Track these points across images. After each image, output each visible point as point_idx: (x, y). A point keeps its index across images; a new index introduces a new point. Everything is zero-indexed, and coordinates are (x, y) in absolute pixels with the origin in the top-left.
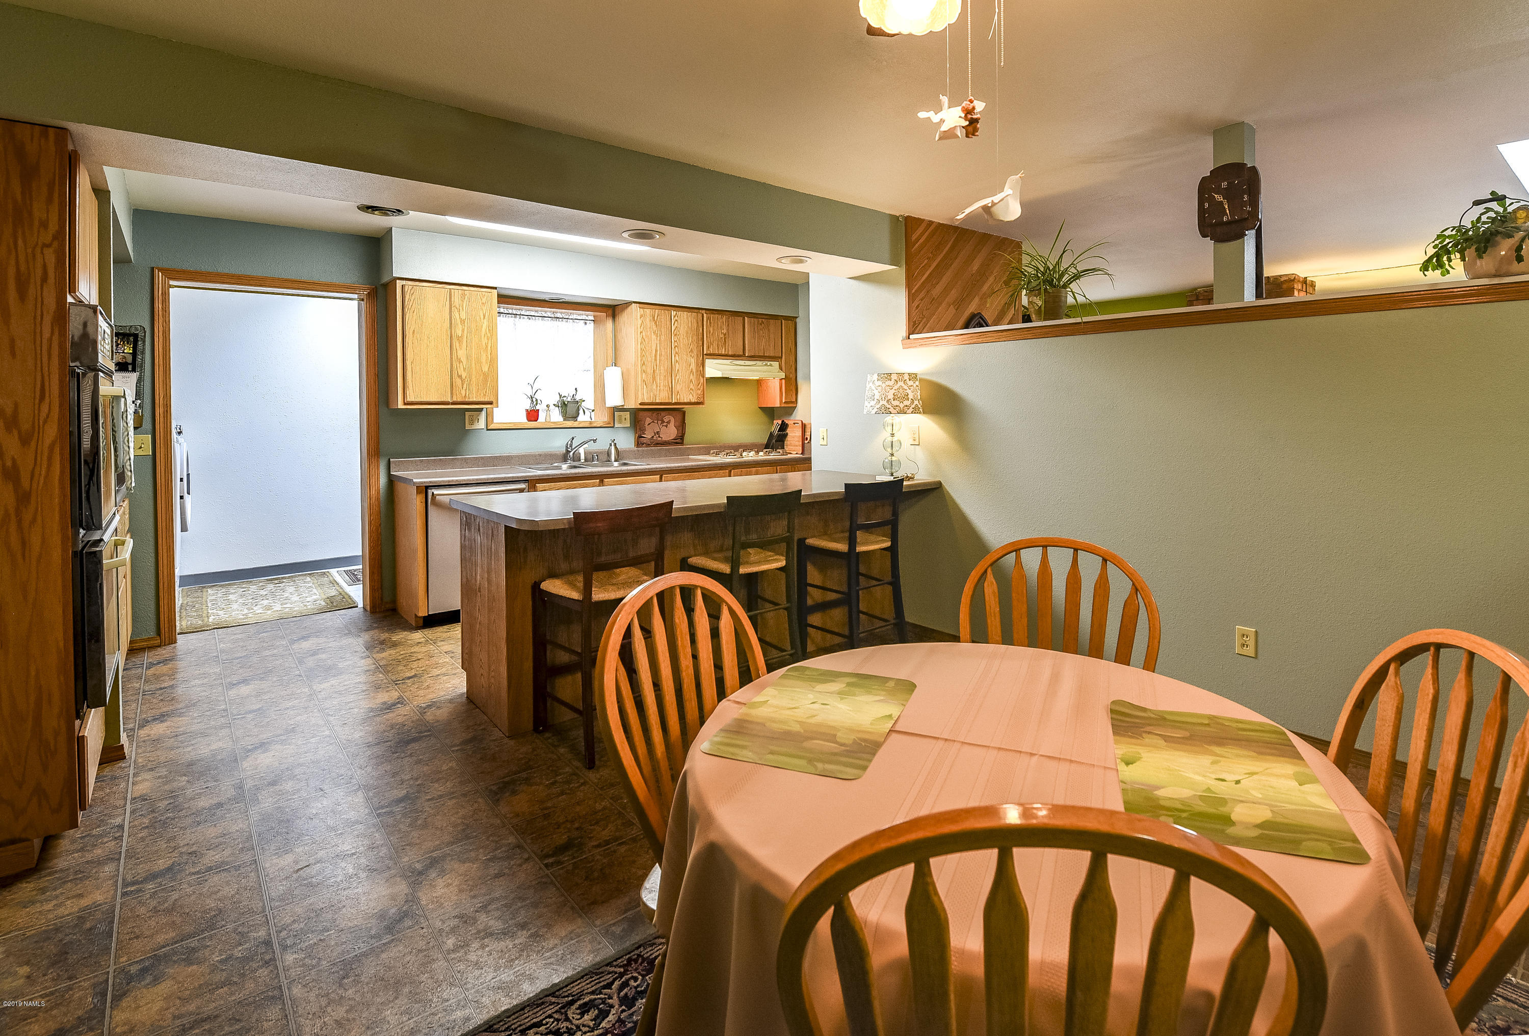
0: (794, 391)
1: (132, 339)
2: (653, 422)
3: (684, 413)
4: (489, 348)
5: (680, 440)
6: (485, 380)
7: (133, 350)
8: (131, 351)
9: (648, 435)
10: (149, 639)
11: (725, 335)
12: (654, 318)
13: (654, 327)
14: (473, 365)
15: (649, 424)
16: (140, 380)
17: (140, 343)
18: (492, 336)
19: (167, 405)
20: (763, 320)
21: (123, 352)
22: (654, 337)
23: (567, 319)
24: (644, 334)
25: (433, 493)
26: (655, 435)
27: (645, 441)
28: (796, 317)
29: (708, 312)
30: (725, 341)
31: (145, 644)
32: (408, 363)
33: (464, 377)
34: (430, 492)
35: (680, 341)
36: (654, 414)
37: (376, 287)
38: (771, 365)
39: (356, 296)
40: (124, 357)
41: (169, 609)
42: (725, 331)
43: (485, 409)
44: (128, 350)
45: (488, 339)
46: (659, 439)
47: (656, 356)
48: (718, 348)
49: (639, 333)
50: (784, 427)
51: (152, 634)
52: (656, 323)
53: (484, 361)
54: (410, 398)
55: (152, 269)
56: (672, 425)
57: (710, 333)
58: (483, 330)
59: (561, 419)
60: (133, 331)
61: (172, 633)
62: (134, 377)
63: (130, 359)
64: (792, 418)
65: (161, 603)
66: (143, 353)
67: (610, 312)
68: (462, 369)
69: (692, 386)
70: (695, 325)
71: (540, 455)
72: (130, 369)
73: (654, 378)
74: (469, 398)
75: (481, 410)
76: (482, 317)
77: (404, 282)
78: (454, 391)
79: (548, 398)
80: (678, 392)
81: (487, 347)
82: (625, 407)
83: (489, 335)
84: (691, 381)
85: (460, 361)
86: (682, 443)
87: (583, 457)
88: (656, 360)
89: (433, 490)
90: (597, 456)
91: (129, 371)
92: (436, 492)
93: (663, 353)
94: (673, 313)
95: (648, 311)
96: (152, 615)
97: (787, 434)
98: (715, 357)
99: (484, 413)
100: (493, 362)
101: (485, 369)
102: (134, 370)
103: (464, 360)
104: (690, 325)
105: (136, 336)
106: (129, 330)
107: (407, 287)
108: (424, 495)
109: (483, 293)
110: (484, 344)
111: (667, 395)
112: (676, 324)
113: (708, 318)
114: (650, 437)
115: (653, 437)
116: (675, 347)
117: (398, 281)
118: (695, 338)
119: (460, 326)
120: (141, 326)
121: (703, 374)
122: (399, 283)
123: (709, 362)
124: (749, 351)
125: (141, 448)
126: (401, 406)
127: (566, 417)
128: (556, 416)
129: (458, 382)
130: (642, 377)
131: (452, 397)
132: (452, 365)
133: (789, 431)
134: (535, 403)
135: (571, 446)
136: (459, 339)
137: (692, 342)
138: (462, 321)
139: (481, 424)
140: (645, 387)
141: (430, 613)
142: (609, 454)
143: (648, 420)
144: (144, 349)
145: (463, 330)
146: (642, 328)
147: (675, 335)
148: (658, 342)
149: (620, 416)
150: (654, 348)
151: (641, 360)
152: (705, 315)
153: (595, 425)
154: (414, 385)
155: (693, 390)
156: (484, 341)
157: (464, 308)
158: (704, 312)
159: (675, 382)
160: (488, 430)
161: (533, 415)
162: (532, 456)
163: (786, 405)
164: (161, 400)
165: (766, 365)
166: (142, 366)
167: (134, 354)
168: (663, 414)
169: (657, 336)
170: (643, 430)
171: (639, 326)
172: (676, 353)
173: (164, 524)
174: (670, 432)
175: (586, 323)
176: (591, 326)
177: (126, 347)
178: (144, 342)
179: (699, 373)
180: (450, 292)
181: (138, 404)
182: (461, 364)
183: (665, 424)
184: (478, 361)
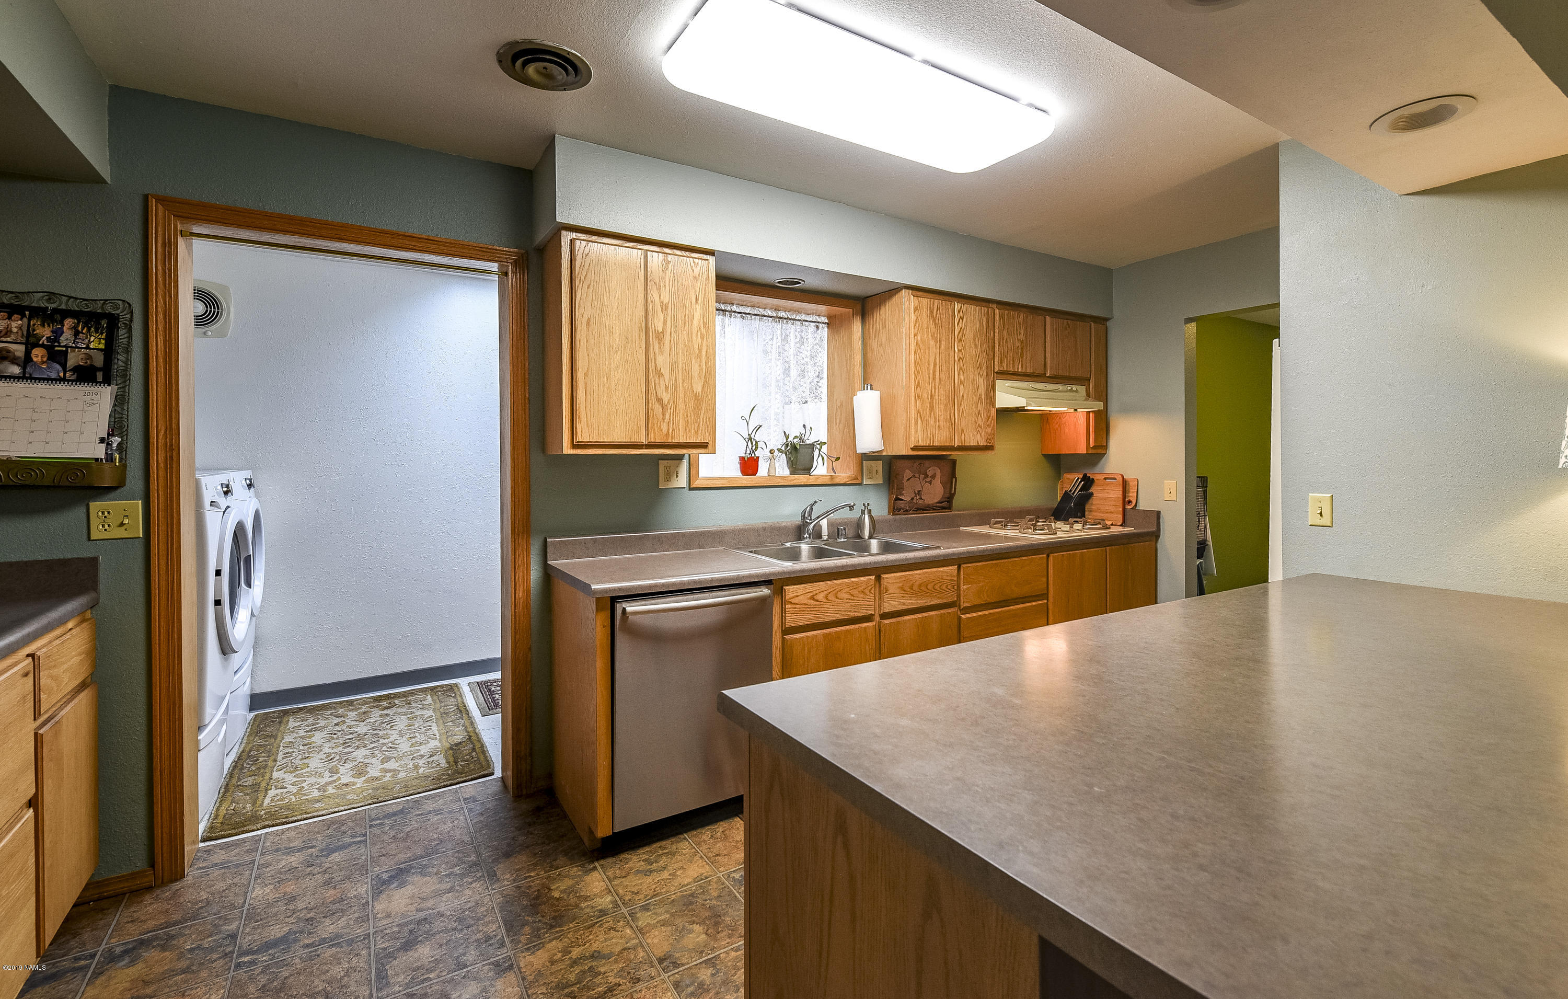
0: (1105, 430)
1: (104, 323)
2: (914, 476)
3: (954, 463)
4: (704, 353)
5: (947, 503)
6: (698, 408)
7: (106, 344)
8: (102, 346)
9: (906, 497)
10: (133, 876)
11: (1022, 342)
12: (932, 312)
13: (933, 326)
14: (680, 381)
15: (909, 479)
16: (120, 401)
17: (121, 332)
18: (707, 333)
19: (171, 445)
20: (1069, 321)
21: (88, 347)
22: (932, 343)
23: (794, 320)
24: (919, 338)
25: (624, 609)
26: (916, 496)
27: (902, 506)
28: (1107, 320)
29: (1000, 306)
30: (1022, 353)
31: (126, 884)
32: (580, 375)
33: (665, 401)
34: (619, 608)
35: (965, 350)
36: (916, 465)
37: (527, 252)
38: (1076, 391)
39: (494, 266)
40: (89, 357)
41: (170, 817)
42: (1022, 337)
43: (687, 456)
44: (97, 342)
45: (702, 338)
46: (921, 502)
47: (934, 372)
48: (1013, 363)
49: (912, 336)
50: (1088, 482)
51: (140, 863)
52: (934, 321)
53: (696, 375)
54: (582, 437)
55: (146, 198)
56: (937, 482)
57: (1003, 340)
58: (695, 323)
59: (786, 472)
60: (109, 309)
61: (176, 861)
62: (104, 396)
63: (99, 361)
64: (1097, 469)
65: (157, 808)
66: (128, 350)
67: (859, 307)
68: (663, 387)
69: (980, 422)
70: (984, 325)
71: (764, 529)
72: (100, 378)
73: (932, 408)
74: (673, 437)
75: (680, 458)
76: (694, 301)
77: (573, 235)
78: (651, 425)
79: (772, 439)
80: (963, 430)
81: (700, 350)
82: (884, 454)
83: (704, 331)
84: (979, 413)
85: (660, 374)
86: (949, 508)
87: (825, 531)
88: (934, 379)
89: (624, 605)
90: (845, 529)
91: (97, 383)
92: (631, 607)
93: (944, 369)
94: (957, 306)
95: (924, 301)
96: (140, 831)
97: (1092, 494)
98: (1009, 377)
99: (685, 462)
100: (709, 378)
101: (698, 388)
102: (107, 381)
103: (666, 372)
104: (978, 326)
105: (113, 320)
106: (102, 308)
107: (578, 242)
108: (609, 612)
109: (696, 261)
110: (696, 347)
111: (948, 433)
112: (960, 325)
113: (1001, 317)
114: (909, 499)
115: (912, 499)
116: (959, 360)
117: (564, 233)
118: (985, 346)
119: (660, 314)
120: (124, 301)
121: (991, 400)
122: (566, 236)
123: (1002, 385)
124: (1051, 368)
125: (122, 524)
126: (567, 450)
127: (795, 467)
128: (782, 469)
129: (657, 408)
130: (915, 406)
131: (647, 435)
132: (647, 380)
133: (1093, 490)
134: (754, 448)
135: (810, 515)
136: (660, 336)
137: (981, 352)
138: (664, 307)
139: (681, 481)
140: (920, 421)
141: (616, 831)
142: (859, 525)
143: (908, 473)
144: (129, 343)
145: (665, 322)
146: (916, 328)
147: (960, 341)
148: (938, 350)
149: (870, 467)
150: (932, 360)
151: (915, 379)
152: (997, 311)
153: (837, 481)
154: (588, 412)
155: (981, 427)
156: (697, 341)
157: (667, 285)
158: (994, 306)
159: (958, 415)
160: (690, 489)
161: (749, 465)
162: (754, 530)
163: (1094, 452)
164: (161, 437)
165: (1071, 390)
166: (125, 376)
167: (109, 352)
168: (927, 463)
169: (936, 342)
170: (900, 488)
171: (912, 325)
172: (961, 369)
173: (164, 663)
174: (934, 492)
175: (817, 327)
176: (824, 331)
177: (92, 339)
178: (130, 330)
179: (988, 401)
180: (646, 256)
181: (115, 445)
182: (662, 379)
183: (929, 479)
184: (688, 375)
